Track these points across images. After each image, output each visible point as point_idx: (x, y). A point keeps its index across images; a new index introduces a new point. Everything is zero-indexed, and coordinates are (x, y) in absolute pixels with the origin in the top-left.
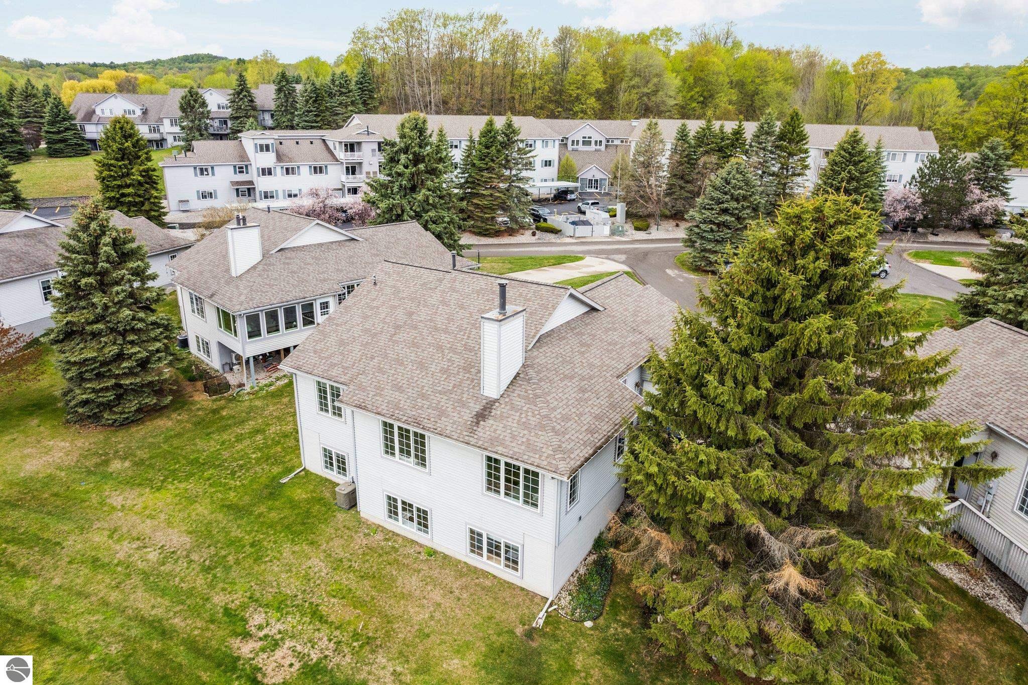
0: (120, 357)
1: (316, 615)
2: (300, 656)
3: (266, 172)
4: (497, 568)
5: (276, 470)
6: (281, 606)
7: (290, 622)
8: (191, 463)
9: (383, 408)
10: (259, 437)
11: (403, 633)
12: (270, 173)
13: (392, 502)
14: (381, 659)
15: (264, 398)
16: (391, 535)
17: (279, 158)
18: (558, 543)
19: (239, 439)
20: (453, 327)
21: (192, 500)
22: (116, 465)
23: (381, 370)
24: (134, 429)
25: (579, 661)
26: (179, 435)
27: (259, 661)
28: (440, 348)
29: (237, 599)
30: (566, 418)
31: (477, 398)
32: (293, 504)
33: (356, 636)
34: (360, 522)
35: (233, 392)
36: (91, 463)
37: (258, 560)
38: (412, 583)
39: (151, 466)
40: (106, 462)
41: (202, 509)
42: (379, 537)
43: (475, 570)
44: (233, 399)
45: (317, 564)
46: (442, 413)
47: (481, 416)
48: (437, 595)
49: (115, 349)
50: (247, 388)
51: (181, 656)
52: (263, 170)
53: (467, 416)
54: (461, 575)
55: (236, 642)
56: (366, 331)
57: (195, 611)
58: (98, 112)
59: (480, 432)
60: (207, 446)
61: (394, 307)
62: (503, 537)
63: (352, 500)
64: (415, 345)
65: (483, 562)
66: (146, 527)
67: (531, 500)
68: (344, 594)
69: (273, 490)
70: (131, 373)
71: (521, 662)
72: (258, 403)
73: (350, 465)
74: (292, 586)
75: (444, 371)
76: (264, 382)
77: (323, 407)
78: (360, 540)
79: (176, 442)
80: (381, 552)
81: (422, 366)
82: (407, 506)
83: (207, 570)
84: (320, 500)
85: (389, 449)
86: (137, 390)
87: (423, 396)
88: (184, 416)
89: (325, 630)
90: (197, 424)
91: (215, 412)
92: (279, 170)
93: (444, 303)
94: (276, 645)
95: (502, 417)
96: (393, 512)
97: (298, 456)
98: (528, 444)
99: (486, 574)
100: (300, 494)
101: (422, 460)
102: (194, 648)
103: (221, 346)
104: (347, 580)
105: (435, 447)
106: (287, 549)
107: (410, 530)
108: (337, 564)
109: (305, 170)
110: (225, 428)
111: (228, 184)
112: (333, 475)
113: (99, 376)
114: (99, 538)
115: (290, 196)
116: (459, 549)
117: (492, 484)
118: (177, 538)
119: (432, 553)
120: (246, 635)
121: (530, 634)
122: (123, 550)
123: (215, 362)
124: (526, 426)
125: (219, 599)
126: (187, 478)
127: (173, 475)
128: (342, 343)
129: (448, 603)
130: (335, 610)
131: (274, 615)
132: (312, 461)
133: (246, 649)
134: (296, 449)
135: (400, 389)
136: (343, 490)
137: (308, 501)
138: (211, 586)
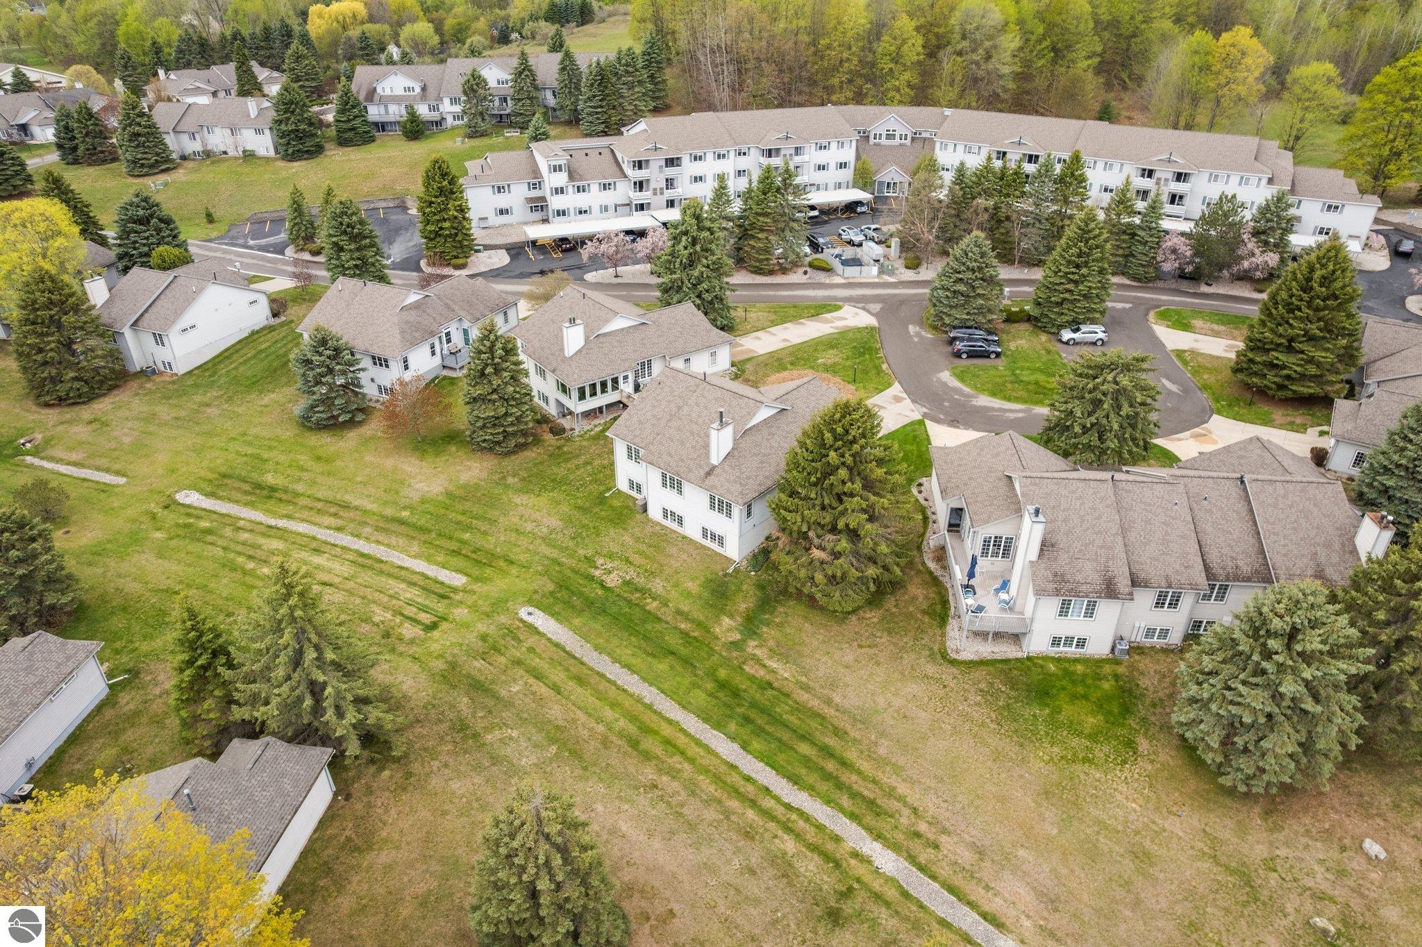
0: (506, 414)
1: (627, 561)
2: (621, 577)
3: (560, 191)
4: (714, 546)
5: (602, 488)
6: (611, 556)
7: (616, 563)
8: (554, 480)
9: (662, 465)
10: (589, 467)
11: (667, 570)
12: (562, 192)
13: (665, 511)
14: (658, 580)
15: (588, 440)
16: (664, 528)
17: (571, 177)
18: (741, 536)
19: (578, 467)
20: (700, 421)
21: (558, 503)
22: (510, 480)
23: (661, 443)
24: (513, 457)
25: (745, 587)
26: (541, 463)
27: (604, 577)
28: (692, 433)
29: (590, 553)
30: (748, 478)
31: (708, 463)
32: (613, 509)
33: (646, 571)
34: (649, 520)
35: (568, 434)
36: (497, 477)
37: (598, 535)
38: (674, 551)
39: (530, 482)
40: (504, 478)
41: (565, 508)
42: (658, 528)
43: (704, 547)
44: (568, 440)
45: (627, 539)
46: (690, 471)
47: (708, 474)
48: (685, 556)
49: (504, 410)
50: (577, 433)
51: (569, 573)
52: (556, 189)
53: (702, 473)
54: (697, 548)
55: (592, 570)
56: (654, 416)
57: (571, 556)
58: (379, 90)
59: (707, 482)
60: (560, 471)
61: (669, 402)
62: (718, 532)
63: (645, 508)
64: (679, 430)
65: (708, 543)
66: (538, 515)
67: (729, 515)
68: (641, 553)
69: (601, 500)
70: (512, 424)
71: (719, 586)
72: (585, 443)
73: (644, 489)
74: (615, 548)
75: (694, 447)
76: (587, 428)
77: (630, 457)
78: (648, 529)
79: (541, 467)
80: (659, 536)
81: (682, 443)
82: (673, 514)
83: (574, 538)
84: (627, 507)
85: (664, 485)
86: (514, 434)
87: (682, 461)
88: (541, 450)
89: (632, 568)
90: (550, 456)
91: (559, 448)
92: (570, 189)
93: (697, 404)
94: (610, 572)
95: (718, 476)
96: (665, 516)
97: (614, 480)
98: (728, 490)
99: (709, 549)
100: (616, 503)
101: (680, 492)
102: (573, 570)
103: (558, 401)
104: (643, 547)
105: (686, 487)
106: (612, 531)
107: (674, 526)
108: (637, 540)
109: (595, 188)
110: (567, 460)
111: (522, 200)
112: (634, 494)
113: (494, 425)
114: (515, 520)
115: (580, 212)
116: (697, 536)
117: (712, 507)
118: (555, 522)
119: (684, 537)
120: (597, 568)
121: (725, 575)
122: (529, 526)
123: (552, 410)
124: (728, 481)
125: (581, 552)
126: (552, 490)
127: (544, 488)
128: (640, 422)
129: (689, 560)
130: (637, 559)
131: (608, 561)
132: (622, 485)
133: (597, 573)
134: (612, 476)
135: (670, 455)
136: (640, 503)
137: (622, 507)
138: (577, 545)
